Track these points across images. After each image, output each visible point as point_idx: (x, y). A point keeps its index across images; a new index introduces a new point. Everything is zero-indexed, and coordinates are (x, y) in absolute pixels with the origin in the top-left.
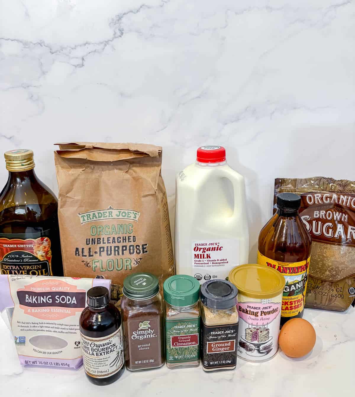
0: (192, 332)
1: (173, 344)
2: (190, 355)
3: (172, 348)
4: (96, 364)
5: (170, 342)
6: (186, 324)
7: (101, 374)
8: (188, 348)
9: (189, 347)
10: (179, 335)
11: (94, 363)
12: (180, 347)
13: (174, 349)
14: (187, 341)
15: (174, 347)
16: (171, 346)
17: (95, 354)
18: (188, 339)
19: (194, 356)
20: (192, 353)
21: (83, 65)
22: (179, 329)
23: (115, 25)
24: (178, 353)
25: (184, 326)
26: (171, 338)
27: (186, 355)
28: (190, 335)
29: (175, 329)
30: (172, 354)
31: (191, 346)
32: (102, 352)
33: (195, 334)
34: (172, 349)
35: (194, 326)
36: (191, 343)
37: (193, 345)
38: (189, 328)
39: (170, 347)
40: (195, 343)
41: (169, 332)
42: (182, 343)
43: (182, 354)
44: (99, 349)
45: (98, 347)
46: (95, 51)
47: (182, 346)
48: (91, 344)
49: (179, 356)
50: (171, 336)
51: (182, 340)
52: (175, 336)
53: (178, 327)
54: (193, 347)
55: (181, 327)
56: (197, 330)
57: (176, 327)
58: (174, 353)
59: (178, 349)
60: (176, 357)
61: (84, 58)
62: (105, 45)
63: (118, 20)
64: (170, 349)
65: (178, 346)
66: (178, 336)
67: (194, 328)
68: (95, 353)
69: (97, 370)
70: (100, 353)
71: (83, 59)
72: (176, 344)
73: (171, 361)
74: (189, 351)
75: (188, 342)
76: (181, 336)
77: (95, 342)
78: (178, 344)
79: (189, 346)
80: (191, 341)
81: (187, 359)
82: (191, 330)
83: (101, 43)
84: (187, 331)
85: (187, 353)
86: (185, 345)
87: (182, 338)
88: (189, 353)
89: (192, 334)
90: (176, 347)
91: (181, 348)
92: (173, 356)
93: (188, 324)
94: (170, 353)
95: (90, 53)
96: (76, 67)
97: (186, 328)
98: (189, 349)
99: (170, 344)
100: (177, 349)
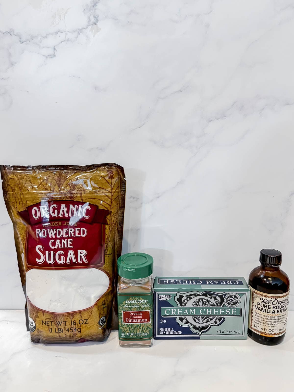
0: (144, 308)
1: (125, 320)
2: (142, 333)
3: (124, 324)
4: (275, 322)
5: (122, 317)
6: (138, 298)
7: (278, 332)
8: (139, 325)
9: (141, 325)
10: (131, 310)
11: (274, 321)
12: (132, 323)
13: (126, 325)
14: (139, 317)
15: (126, 323)
16: (123, 322)
17: (276, 312)
18: (140, 316)
19: (146, 335)
20: (144, 331)
21: (54, 56)
22: (131, 304)
23: (89, 11)
24: (129, 330)
25: (136, 301)
26: (123, 313)
27: (138, 333)
28: (141, 311)
29: (126, 304)
30: (124, 330)
31: (143, 323)
32: (282, 308)
33: (147, 311)
34: (123, 326)
35: (146, 302)
36: (143, 321)
37: (145, 322)
38: (140, 303)
39: (121, 323)
40: (147, 321)
41: (121, 306)
42: (133, 320)
43: (133, 331)
44: (280, 306)
45: (280, 303)
46: (68, 40)
47: (134, 322)
48: (274, 301)
49: (131, 334)
50: (123, 311)
51: (133, 316)
52: (126, 311)
53: (129, 301)
54: (145, 325)
55: (133, 302)
56: (148, 306)
57: (127, 301)
58: (126, 330)
59: (130, 326)
60: (128, 334)
61: (56, 47)
62: (79, 33)
63: (93, 6)
64: (122, 325)
65: (129, 322)
66: (129, 311)
67: (145, 304)
68: (276, 310)
69: (274, 328)
70: (280, 310)
71: (55, 49)
72: (128, 320)
73: (123, 338)
74: (141, 329)
75: (140, 319)
76: (133, 311)
77: (278, 299)
78: (129, 320)
79: (141, 323)
80: (143, 318)
81: (139, 338)
82: (143, 305)
83: (74, 31)
84: (139, 306)
85: (139, 331)
86: (137, 322)
87: (133, 314)
88: (141, 331)
89: (143, 311)
90: (128, 323)
91: (133, 325)
92: (125, 333)
93: (139, 299)
94: (122, 330)
95: (62, 42)
96: (47, 57)
97: (137, 303)
98: (141, 327)
99: (122, 320)
100: (128, 326)
